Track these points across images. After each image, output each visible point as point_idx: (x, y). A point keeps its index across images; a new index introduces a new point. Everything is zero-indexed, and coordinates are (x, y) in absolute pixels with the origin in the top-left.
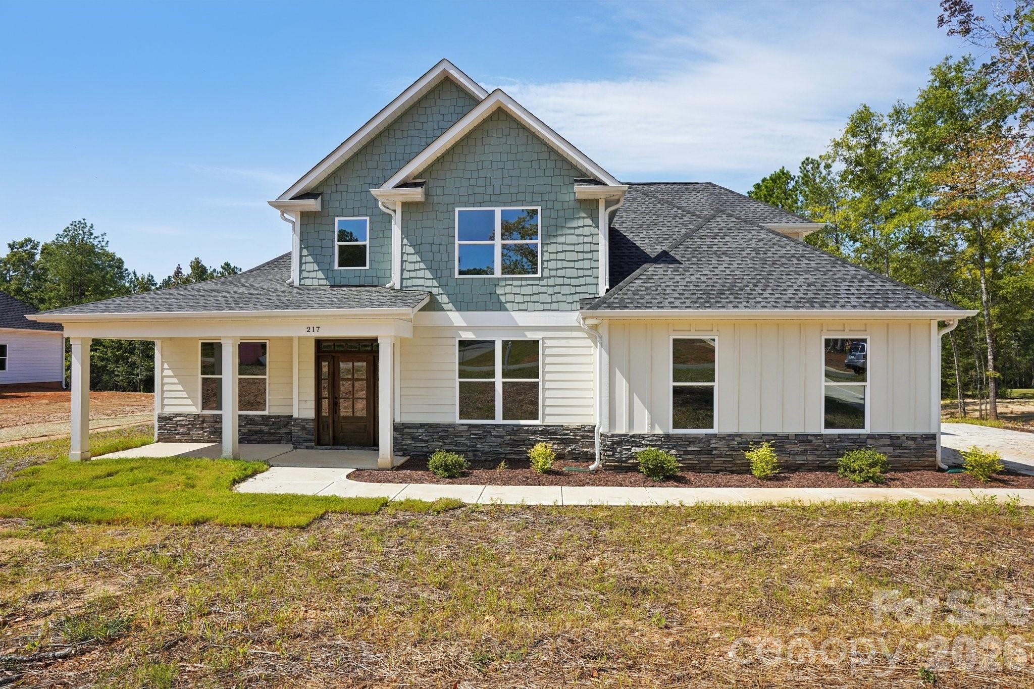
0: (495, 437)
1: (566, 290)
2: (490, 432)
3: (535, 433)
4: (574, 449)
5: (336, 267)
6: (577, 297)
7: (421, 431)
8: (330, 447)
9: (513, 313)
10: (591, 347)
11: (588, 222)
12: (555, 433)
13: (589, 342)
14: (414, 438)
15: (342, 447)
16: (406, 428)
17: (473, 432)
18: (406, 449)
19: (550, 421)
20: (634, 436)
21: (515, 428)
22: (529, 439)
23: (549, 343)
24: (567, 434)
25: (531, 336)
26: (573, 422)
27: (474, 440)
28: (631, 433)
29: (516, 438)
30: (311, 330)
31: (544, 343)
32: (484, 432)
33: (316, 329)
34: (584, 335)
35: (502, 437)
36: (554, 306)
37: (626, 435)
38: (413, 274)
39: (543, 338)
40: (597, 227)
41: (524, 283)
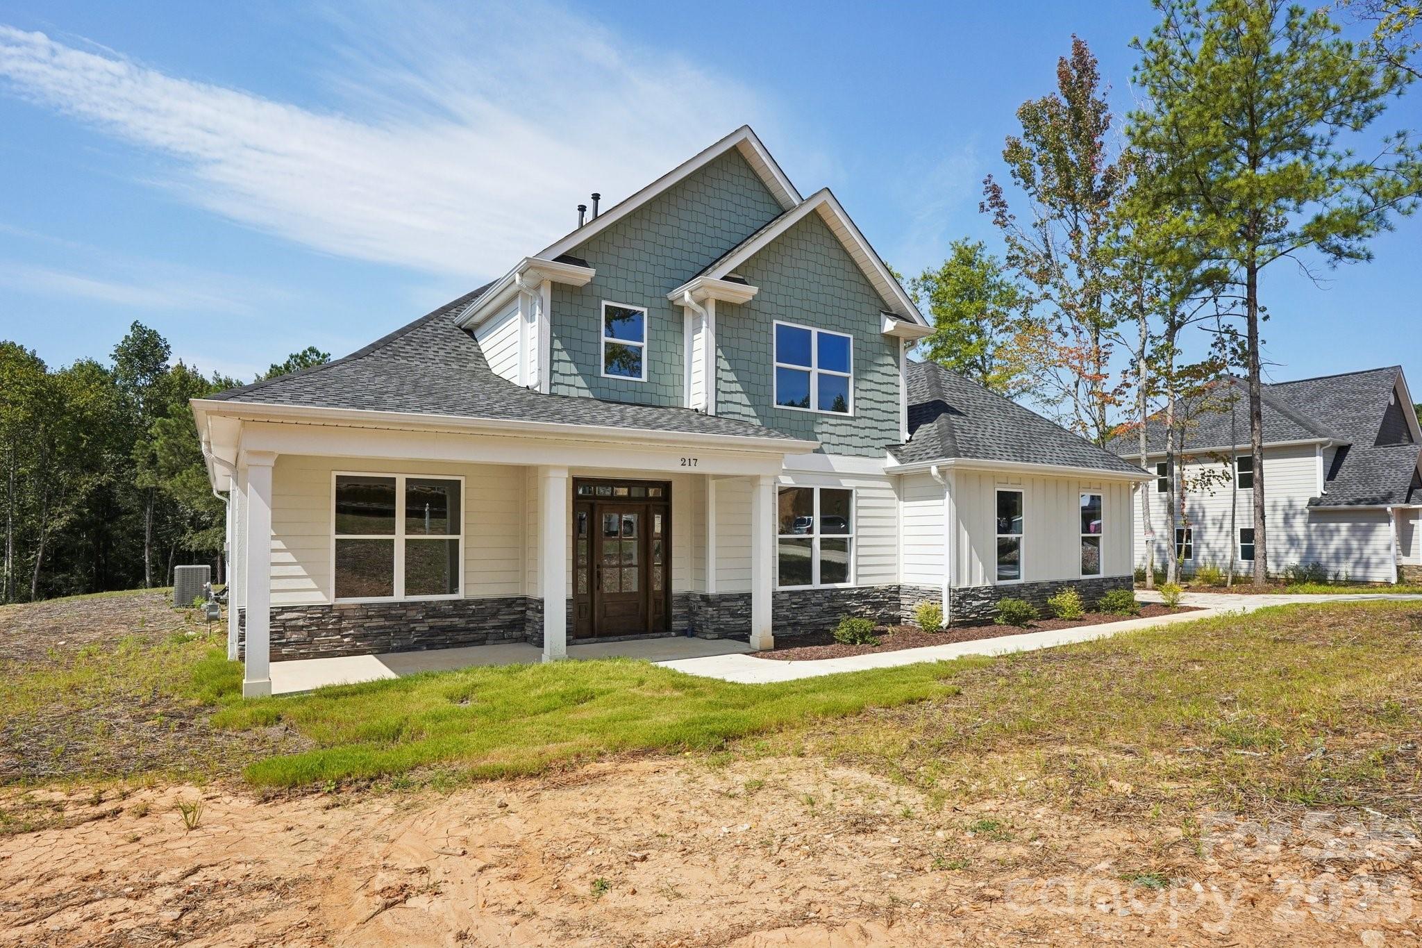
0: (814, 605)
1: (875, 434)
2: (809, 599)
3: (850, 597)
4: (883, 613)
5: (603, 374)
6: (883, 443)
7: (740, 603)
8: (595, 639)
9: (829, 456)
10: (894, 499)
11: (890, 360)
12: (867, 596)
13: (892, 494)
14: (733, 614)
15: (611, 638)
16: (723, 600)
17: (794, 600)
18: (722, 629)
19: (865, 582)
20: (973, 590)
21: (834, 593)
22: (845, 605)
23: (862, 493)
24: (877, 597)
25: (846, 484)
26: (880, 582)
27: (796, 611)
28: (972, 587)
29: (835, 605)
30: (687, 462)
31: (857, 493)
32: (804, 600)
33: (693, 462)
34: (888, 485)
35: (820, 605)
36: (864, 451)
37: (968, 589)
38: (728, 398)
39: (857, 488)
40: (898, 367)
41: (839, 422)
